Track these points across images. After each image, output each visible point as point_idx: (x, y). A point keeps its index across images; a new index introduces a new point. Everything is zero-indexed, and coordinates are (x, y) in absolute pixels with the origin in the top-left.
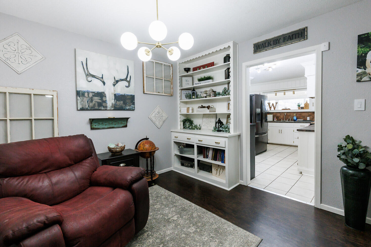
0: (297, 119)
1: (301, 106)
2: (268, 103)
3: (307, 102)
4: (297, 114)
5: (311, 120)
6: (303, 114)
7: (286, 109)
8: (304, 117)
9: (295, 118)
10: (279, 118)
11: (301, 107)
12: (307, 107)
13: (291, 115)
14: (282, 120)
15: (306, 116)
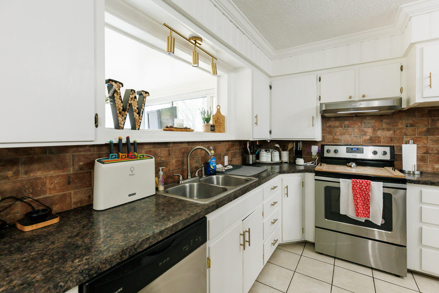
3: (219, 111)
6: (219, 149)
8: (219, 157)
9: (214, 164)
11: (212, 126)
12: (220, 126)
13: (198, 153)
14: (181, 177)
15: (223, 153)
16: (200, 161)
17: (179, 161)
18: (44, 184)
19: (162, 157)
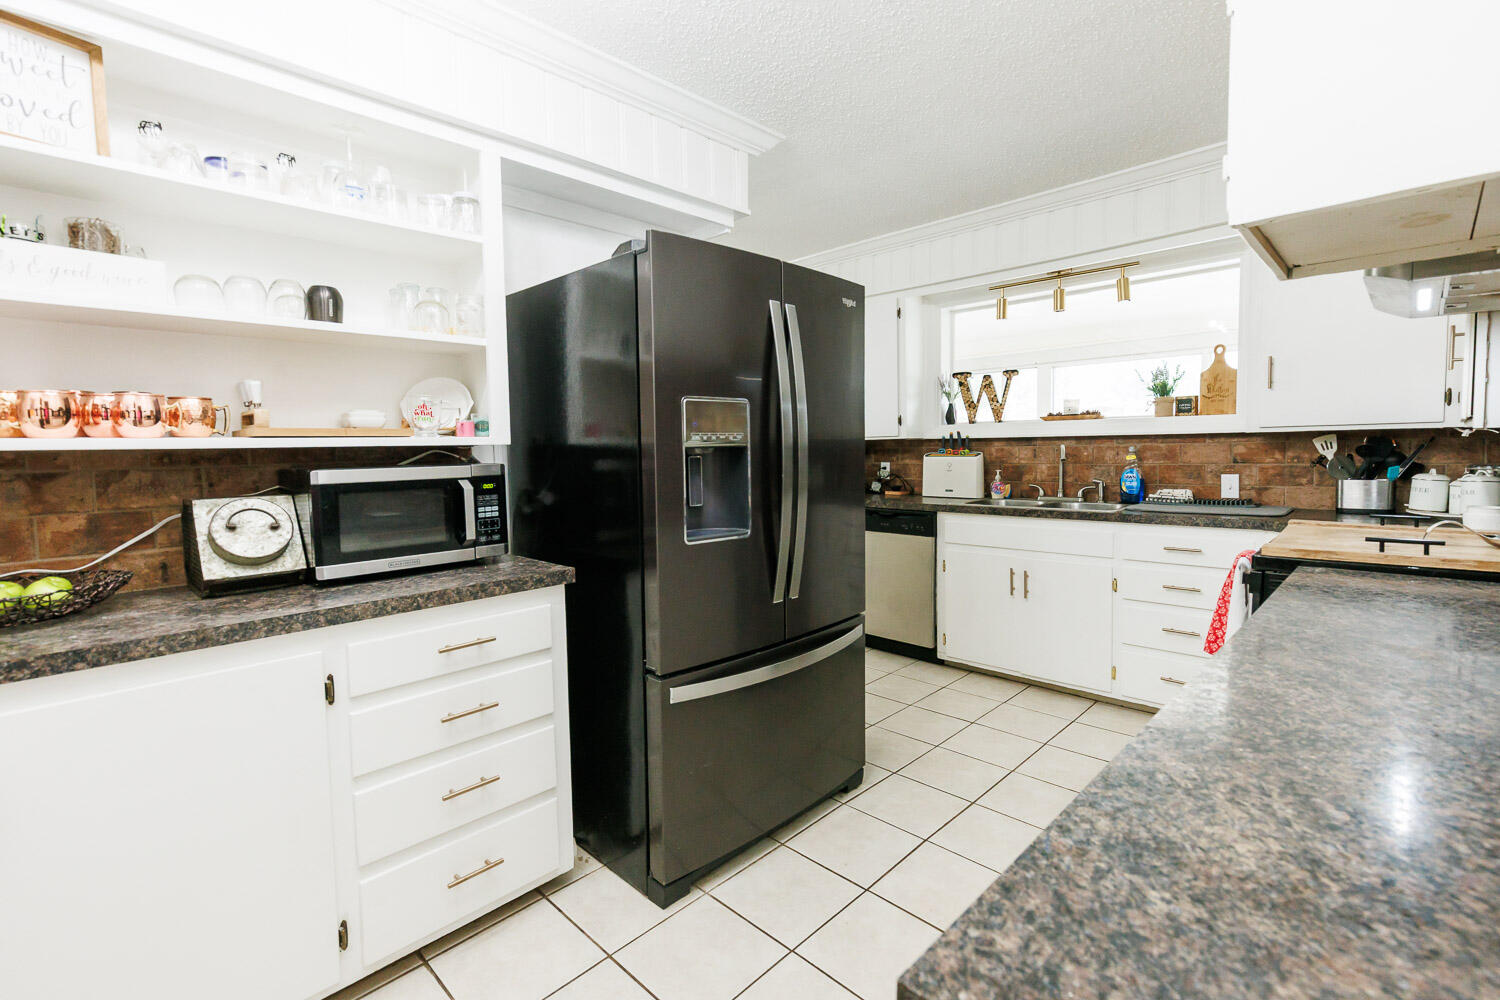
0: (1145, 486)
1: (1174, 395)
2: (955, 375)
3: (1219, 360)
4: (1151, 449)
5: (1253, 494)
6: (1193, 454)
7: (1074, 417)
8: (1194, 474)
9: (1131, 482)
10: (1027, 477)
11: (1180, 401)
12: (1220, 399)
13: (1107, 458)
14: (1041, 492)
15: (1213, 467)
18: (910, 470)
19: (1021, 459)
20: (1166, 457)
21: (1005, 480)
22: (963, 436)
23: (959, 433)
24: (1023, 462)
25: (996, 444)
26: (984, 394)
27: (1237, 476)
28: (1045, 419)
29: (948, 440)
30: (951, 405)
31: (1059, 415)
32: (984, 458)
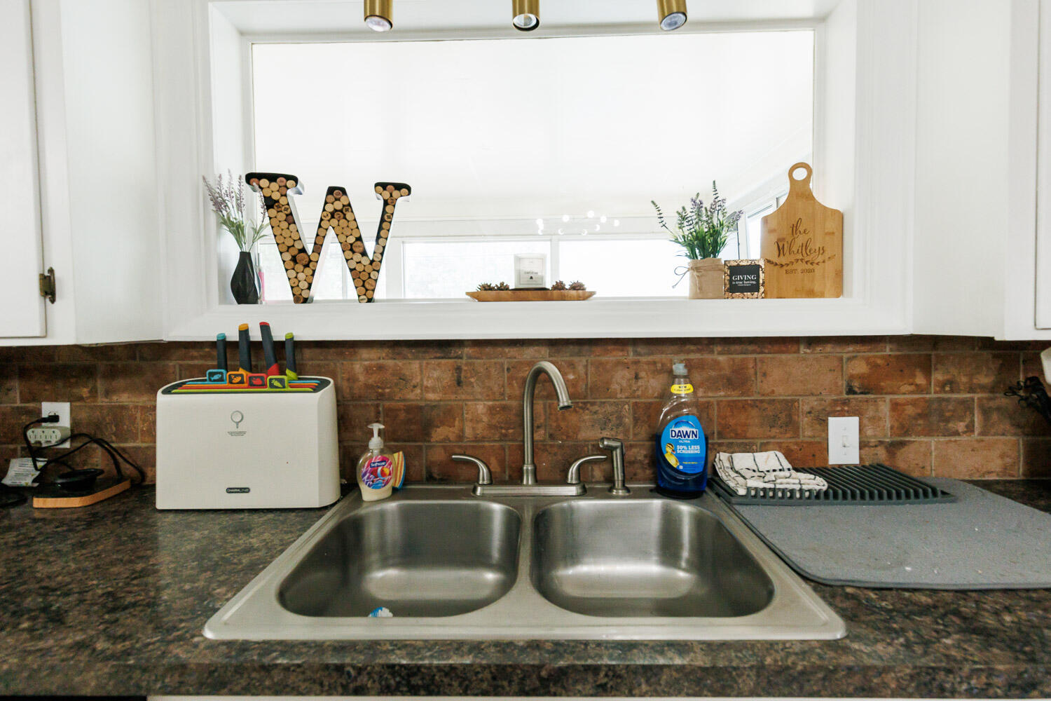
2: (250, 177)
3: (800, 192)
5: (882, 454)
6: (778, 377)
8: (780, 417)
10: (439, 433)
11: (736, 270)
12: (809, 266)
13: (615, 387)
14: (483, 470)
15: (813, 402)
16: (628, 421)
17: (504, 408)
18: (133, 419)
19: (426, 390)
20: (730, 383)
21: (392, 440)
22: (279, 335)
23: (265, 328)
24: (431, 396)
25: (365, 353)
26: (331, 234)
27: (855, 420)
28: (473, 295)
29: (234, 345)
30: (245, 258)
31: (503, 288)
32: (338, 390)
